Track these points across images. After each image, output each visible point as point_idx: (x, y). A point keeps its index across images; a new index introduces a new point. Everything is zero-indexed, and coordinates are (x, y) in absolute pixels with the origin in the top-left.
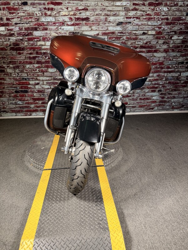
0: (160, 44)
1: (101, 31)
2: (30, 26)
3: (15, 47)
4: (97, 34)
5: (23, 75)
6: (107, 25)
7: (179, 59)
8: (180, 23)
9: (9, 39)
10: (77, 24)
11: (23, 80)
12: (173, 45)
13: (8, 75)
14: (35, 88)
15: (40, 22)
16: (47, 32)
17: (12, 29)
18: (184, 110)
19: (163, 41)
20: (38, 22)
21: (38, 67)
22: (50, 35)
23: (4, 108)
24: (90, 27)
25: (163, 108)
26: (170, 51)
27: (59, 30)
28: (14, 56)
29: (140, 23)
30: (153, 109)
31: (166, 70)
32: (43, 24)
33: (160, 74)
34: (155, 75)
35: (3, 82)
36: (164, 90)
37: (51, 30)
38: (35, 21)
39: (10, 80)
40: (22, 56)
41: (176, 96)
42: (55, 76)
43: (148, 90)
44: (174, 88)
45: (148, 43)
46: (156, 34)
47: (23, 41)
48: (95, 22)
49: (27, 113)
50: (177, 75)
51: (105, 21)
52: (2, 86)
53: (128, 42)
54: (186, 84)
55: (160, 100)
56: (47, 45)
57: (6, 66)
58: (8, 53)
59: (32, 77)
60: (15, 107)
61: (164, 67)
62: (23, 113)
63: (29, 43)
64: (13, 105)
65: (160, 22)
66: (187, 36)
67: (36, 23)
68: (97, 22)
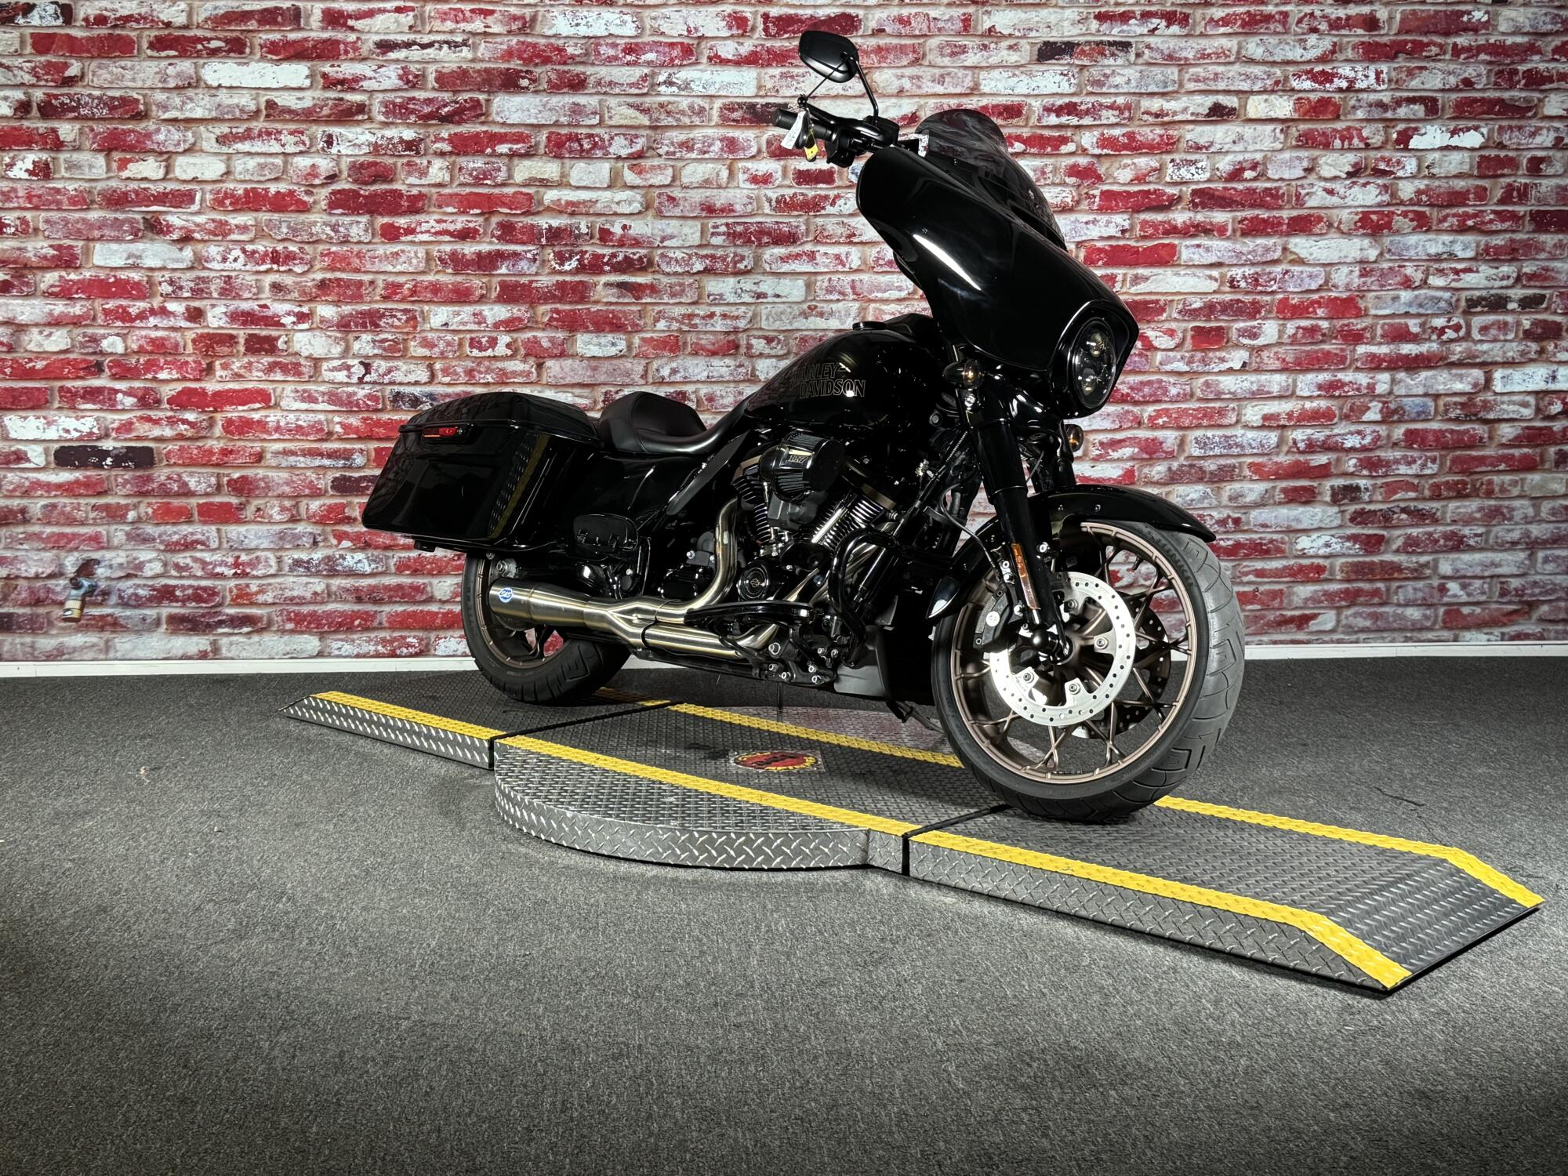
0: (1326, 180)
1: (932, 102)
2: (473, 60)
3: (366, 190)
4: (904, 118)
5: (398, 376)
6: (971, 59)
7: (1469, 279)
8: (1455, 45)
9: (329, 141)
10: (779, 57)
11: (396, 409)
12: (1422, 184)
13: (293, 369)
15: (542, 41)
16: (581, 100)
17: (357, 79)
18: (1542, 638)
19: (1351, 158)
20: (529, 40)
21: (511, 325)
22: (601, 121)
23: (243, 597)
25: (1375, 617)
26: (1399, 222)
27: (663, 89)
28: (356, 248)
29: (1189, 49)
30: (1302, 622)
31: (1384, 350)
32: (560, 50)
33: (1340, 376)
34: (1308, 382)
35: (256, 416)
36: (1374, 485)
38: (510, 32)
40: (408, 248)
41: (1466, 531)
42: (619, 380)
43: (1261, 487)
44: (1450, 478)
45: (1248, 174)
46: (1296, 116)
47: (418, 153)
48: (895, 41)
49: (404, 638)
50: (1468, 388)
51: (959, 34)
52: (249, 444)
53: (1116, 165)
54: (1538, 450)
55: (1356, 560)
56: (573, 183)
57: (289, 314)
58: (314, 230)
59: (459, 389)
60: (319, 589)
61: (1364, 329)
62: (373, 635)
63: (460, 169)
64: (312, 580)
65: (1326, 44)
66: (1510, 128)
67: (510, 47)
68: (909, 42)
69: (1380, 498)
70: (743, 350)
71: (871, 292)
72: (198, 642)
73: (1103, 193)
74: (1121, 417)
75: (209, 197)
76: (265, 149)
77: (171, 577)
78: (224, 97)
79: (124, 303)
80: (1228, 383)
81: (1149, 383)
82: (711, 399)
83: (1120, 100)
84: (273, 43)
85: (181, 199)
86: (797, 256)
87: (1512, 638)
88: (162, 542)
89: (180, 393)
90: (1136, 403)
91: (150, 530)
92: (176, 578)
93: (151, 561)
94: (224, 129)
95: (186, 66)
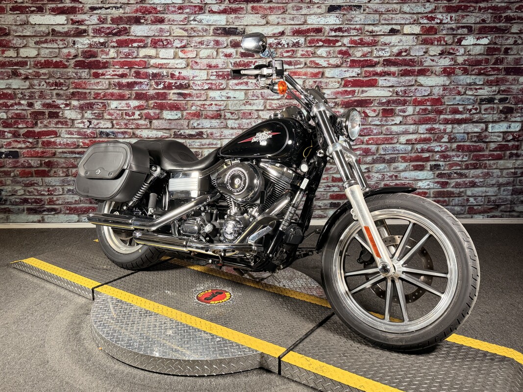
0: (431, 56)
1: (290, 27)
2: (124, 13)
3: (88, 60)
4: (279, 33)
5: (101, 126)
6: (304, 11)
7: (480, 92)
8: (480, 7)
9: (74, 43)
10: (235, 11)
11: (101, 137)
12: (466, 58)
13: (66, 123)
15: (149, 6)
16: (163, 26)
17: (83, 21)
18: (501, 217)
19: (441, 48)
20: (144, 5)
21: (139, 108)
22: (170, 35)
23: (51, 202)
24: (265, 16)
26: (457, 71)
27: (192, 22)
28: (84, 81)
29: (383, 8)
31: (450, 117)
32: (155, 9)
33: (434, 126)
34: (422, 128)
35: (53, 140)
36: (445, 164)
37: (172, 22)
38: (137, 2)
39: (69, 136)
40: (102, 80)
41: (477, 180)
42: (179, 128)
43: (405, 164)
44: (472, 162)
45: (404, 54)
46: (421, 33)
47: (105, 47)
48: (276, 5)
50: (479, 131)
51: (299, 2)
52: (51, 150)
53: (356, 50)
54: (503, 152)
55: (438, 190)
56: (161, 57)
57: (62, 104)
58: (69, 74)
59: (122, 130)
60: (77, 199)
61: (443, 109)
63: (120, 52)
64: (74, 196)
65: (432, 6)
66: (499, 37)
67: (137, 8)
68: (282, 5)
69: (447, 169)
70: (223, 117)
71: (268, 96)
72: (37, 217)
73: (351, 60)
74: (356, 140)
75: (32, 63)
76: (52, 47)
77: (27, 195)
78: (37, 28)
79: (6, 101)
80: (395, 129)
81: (366, 128)
82: (212, 134)
83: (358, 27)
84: (53, 8)
85: (23, 64)
86: (241, 83)
87: (491, 217)
88: (23, 183)
89: (26, 132)
90: (362, 135)
91: (19, 179)
92: (28, 195)
93: (20, 190)
94: (38, 39)
95: (23, 17)
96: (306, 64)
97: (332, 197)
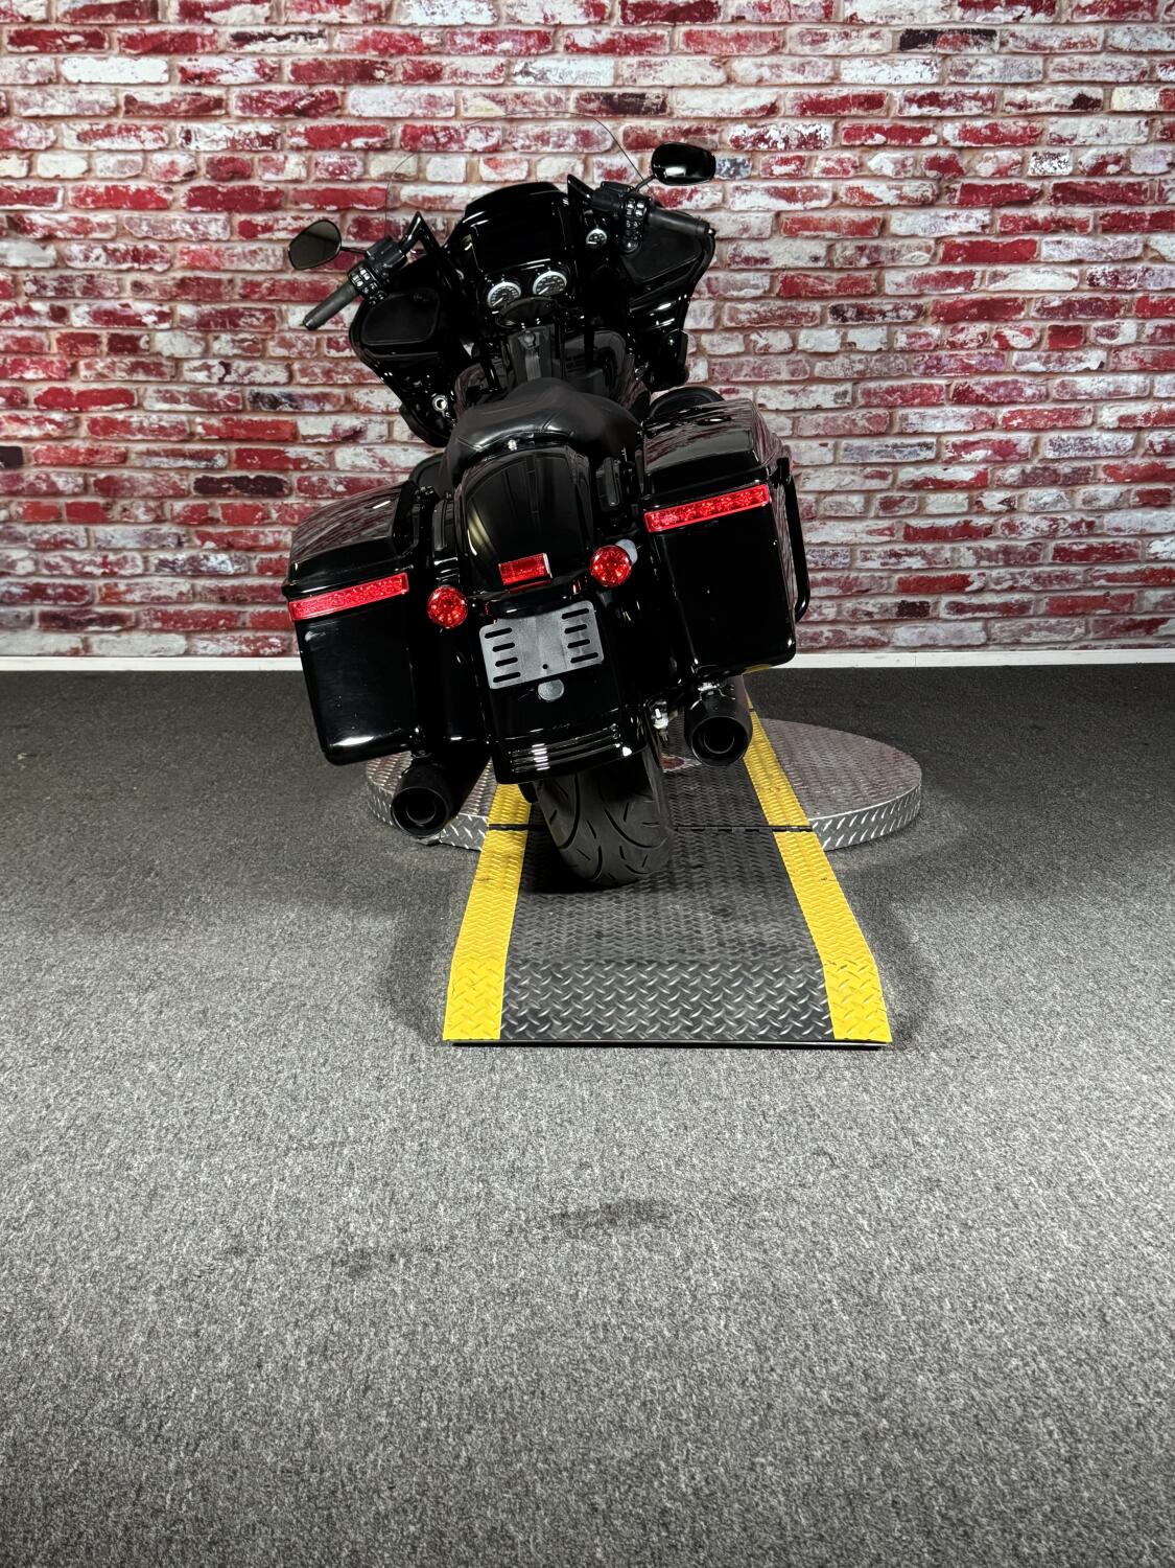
1: (791, 92)
2: (329, 52)
3: (224, 187)
4: (763, 108)
5: (257, 377)
6: (832, 47)
9: (188, 138)
10: (638, 46)
11: (256, 410)
13: (153, 368)
14: (333, 468)
15: (398, 31)
16: (436, 91)
17: (213, 74)
20: (385, 29)
22: (456, 116)
23: (111, 596)
24: (722, 61)
27: (519, 79)
28: (215, 246)
29: (1054, 38)
30: (1151, 626)
32: (416, 40)
34: (1163, 383)
35: (120, 416)
37: (461, 78)
38: (365, 22)
40: (265, 246)
43: (1115, 490)
45: (1112, 169)
46: (1161, 109)
47: (274, 148)
48: (755, 29)
49: (267, 638)
51: (820, 21)
52: (114, 445)
53: (978, 158)
56: (430, 177)
57: (149, 313)
58: (173, 228)
59: (317, 390)
60: (184, 589)
62: (237, 635)
63: (317, 164)
64: (177, 580)
67: (366, 38)
68: (769, 29)
72: (70, 640)
73: (964, 187)
74: (975, 418)
75: (71, 194)
76: (125, 146)
77: (42, 575)
78: (83, 94)
80: (1085, 384)
81: (1005, 383)
83: (984, 91)
84: (131, 37)
85: (44, 197)
88: (33, 541)
89: (46, 393)
90: (990, 404)
91: (21, 528)
92: (47, 576)
93: (22, 559)
94: (85, 126)
95: (45, 62)
96: (835, 197)
97: (905, 587)
